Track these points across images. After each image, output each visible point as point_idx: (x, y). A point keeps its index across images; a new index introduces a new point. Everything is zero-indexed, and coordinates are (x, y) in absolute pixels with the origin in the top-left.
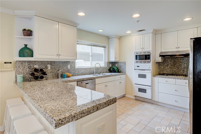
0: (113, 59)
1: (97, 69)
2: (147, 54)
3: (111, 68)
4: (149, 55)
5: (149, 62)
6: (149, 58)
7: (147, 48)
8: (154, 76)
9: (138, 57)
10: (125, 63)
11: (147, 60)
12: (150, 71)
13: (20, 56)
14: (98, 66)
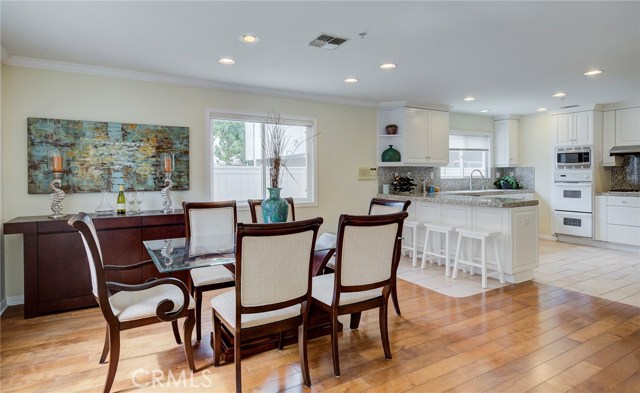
0: (504, 163)
1: (474, 180)
2: (582, 151)
3: (499, 180)
4: (587, 154)
5: (588, 167)
6: (587, 160)
7: (583, 140)
8: (598, 192)
9: (563, 158)
10: (531, 170)
11: (583, 163)
12: (590, 184)
13: (383, 160)
14: (477, 174)
